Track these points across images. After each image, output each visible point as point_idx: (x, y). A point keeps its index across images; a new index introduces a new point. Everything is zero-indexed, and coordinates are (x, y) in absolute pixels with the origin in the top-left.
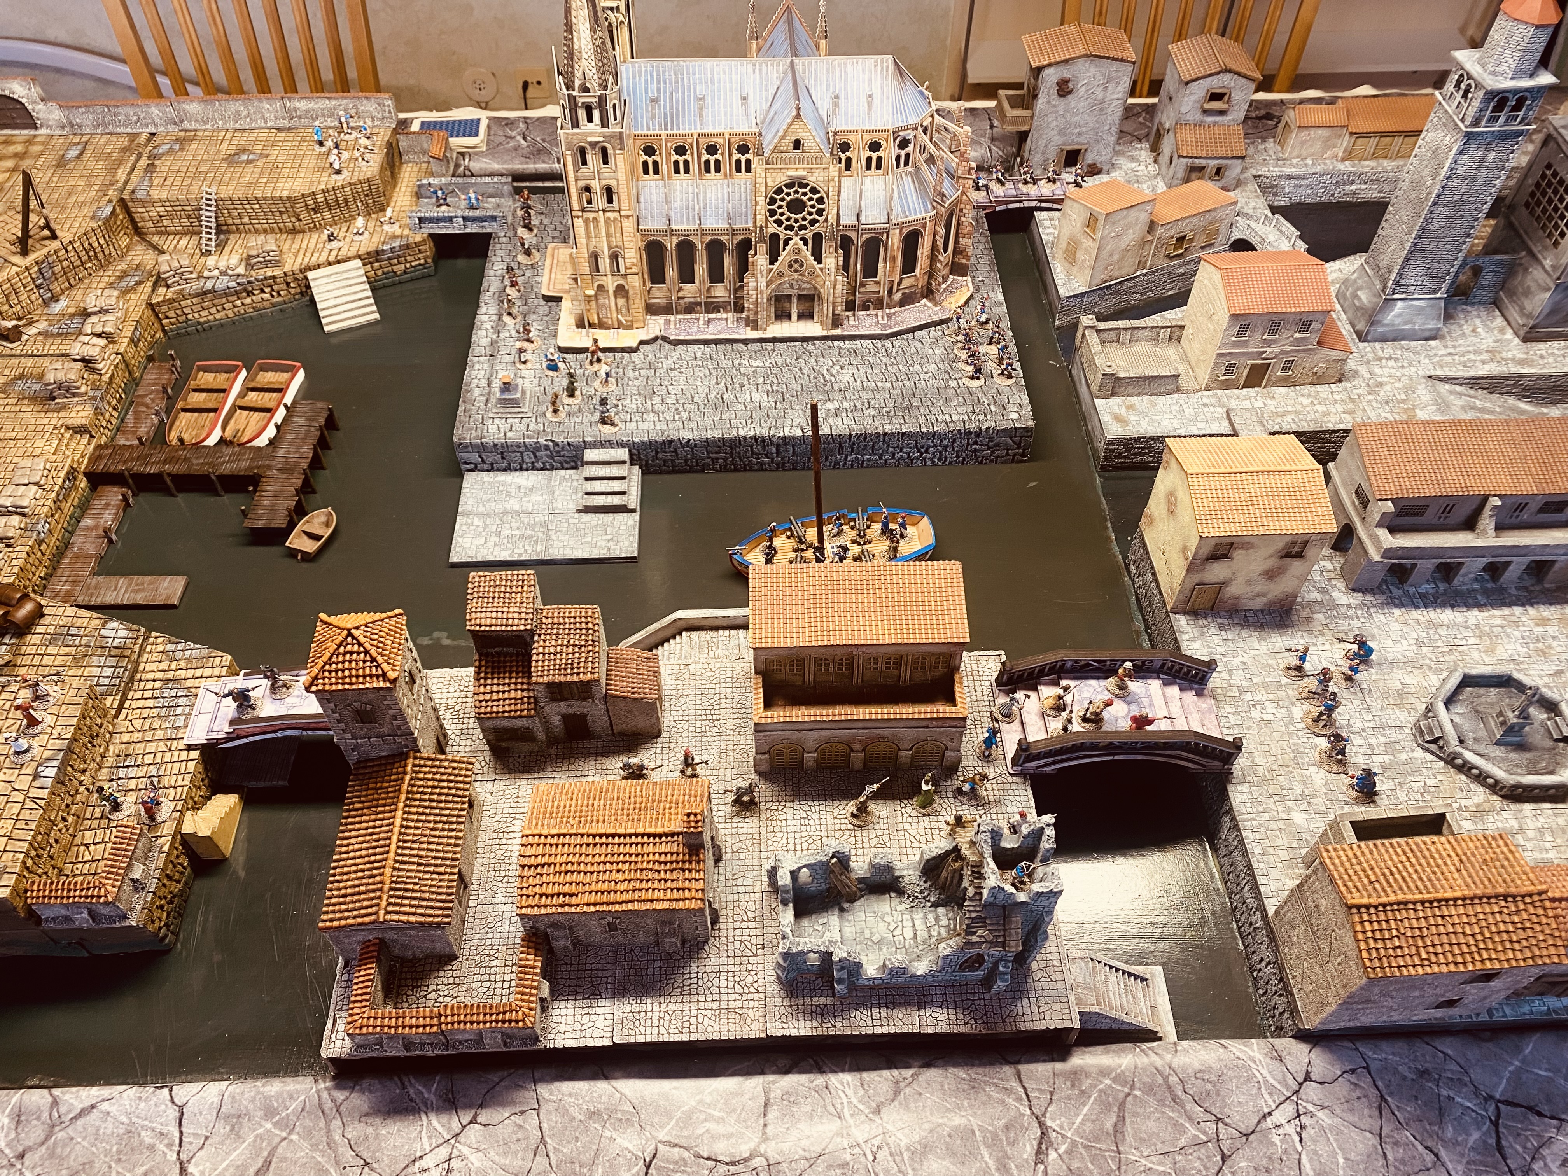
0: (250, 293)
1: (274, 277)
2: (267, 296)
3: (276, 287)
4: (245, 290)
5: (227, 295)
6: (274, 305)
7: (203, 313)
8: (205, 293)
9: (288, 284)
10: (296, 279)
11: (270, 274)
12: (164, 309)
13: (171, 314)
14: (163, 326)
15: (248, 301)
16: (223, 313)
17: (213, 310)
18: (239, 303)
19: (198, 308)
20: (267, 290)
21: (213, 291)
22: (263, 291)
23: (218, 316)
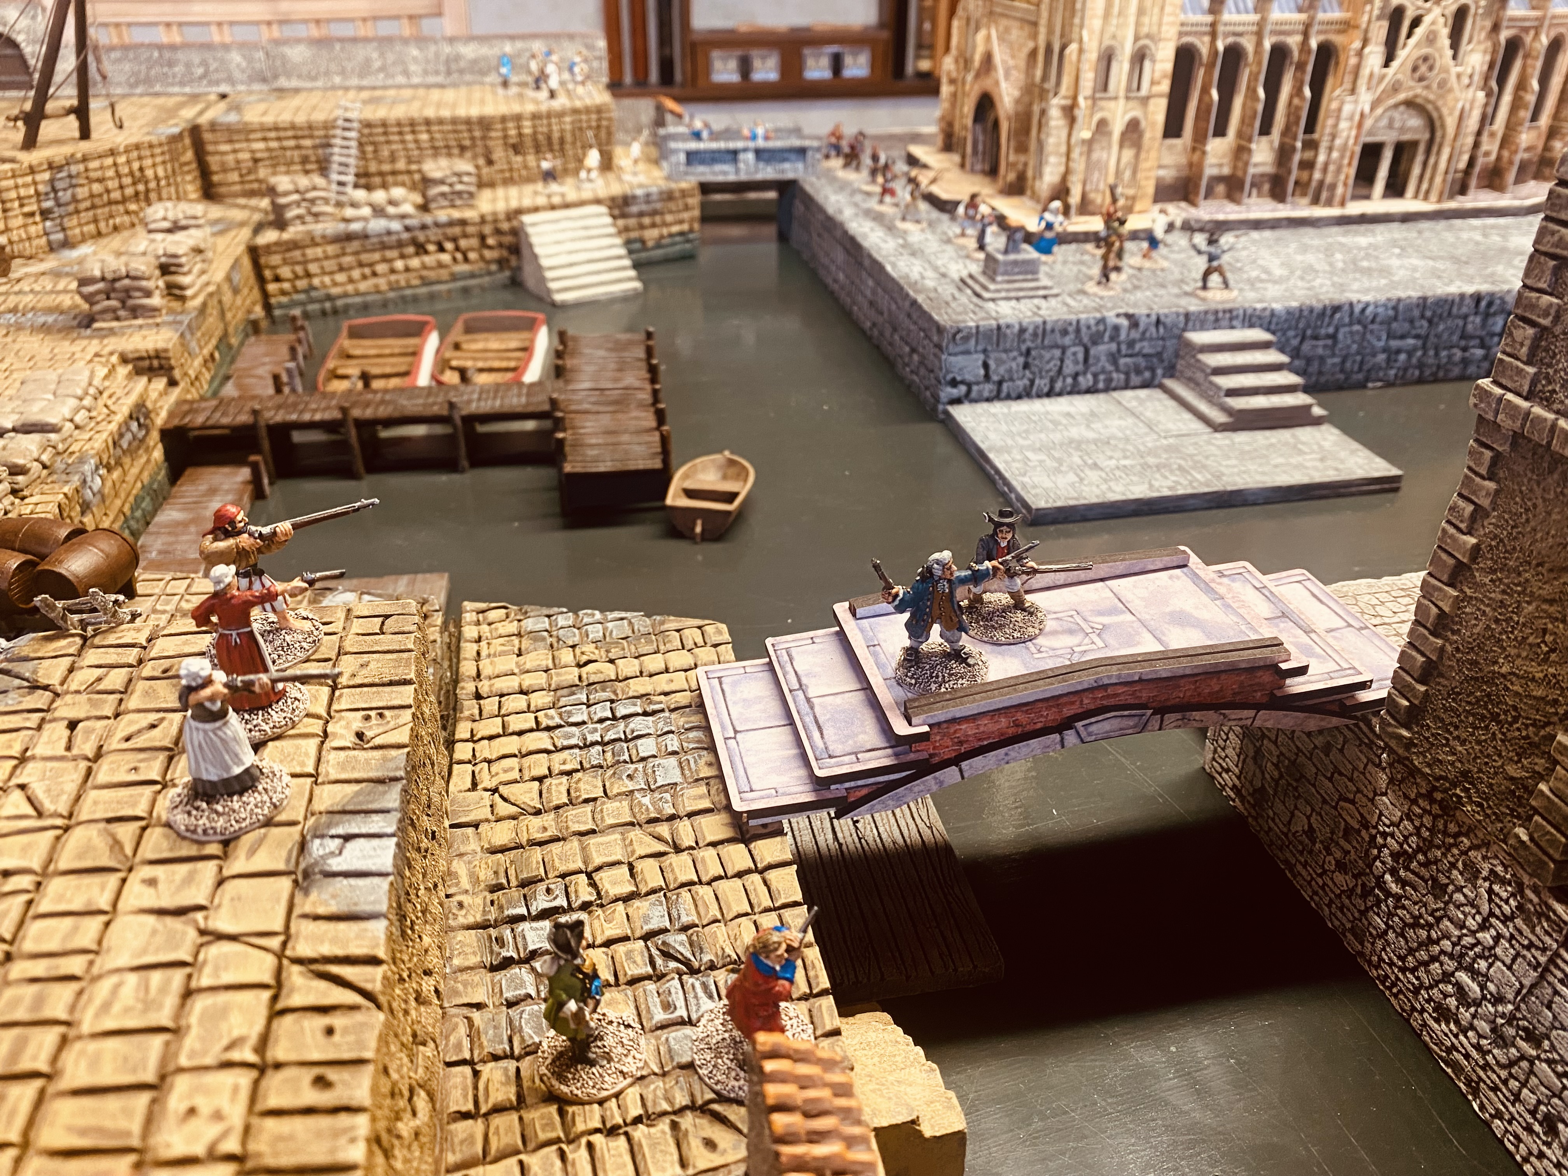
0: (421, 249)
1: (463, 223)
2: (445, 258)
3: (463, 243)
4: (414, 242)
5: (384, 247)
6: (454, 277)
7: (341, 277)
8: (349, 237)
9: (483, 238)
10: (498, 232)
11: (456, 214)
12: (275, 259)
13: (285, 272)
14: (265, 295)
15: (415, 263)
16: (371, 282)
17: (356, 274)
18: (399, 264)
19: (330, 265)
20: (449, 246)
21: (364, 236)
22: (441, 249)
23: (363, 286)
